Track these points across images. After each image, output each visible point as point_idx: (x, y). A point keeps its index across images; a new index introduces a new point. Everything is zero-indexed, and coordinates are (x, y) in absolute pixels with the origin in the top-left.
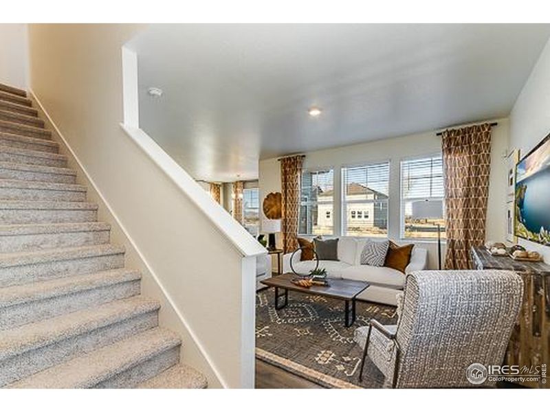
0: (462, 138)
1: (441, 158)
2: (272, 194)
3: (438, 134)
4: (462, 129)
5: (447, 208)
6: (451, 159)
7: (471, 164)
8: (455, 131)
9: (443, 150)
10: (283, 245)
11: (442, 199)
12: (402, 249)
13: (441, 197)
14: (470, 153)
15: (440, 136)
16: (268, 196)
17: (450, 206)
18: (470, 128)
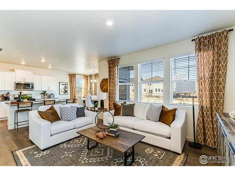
0: (209, 41)
1: (195, 55)
2: (104, 79)
3: (193, 40)
4: (209, 36)
5: (198, 86)
6: (201, 55)
7: (214, 57)
8: (204, 37)
9: (196, 50)
10: (108, 106)
11: (195, 80)
12: (170, 111)
13: (195, 79)
14: (214, 50)
15: (194, 41)
16: (102, 80)
17: (200, 85)
18: (214, 34)
